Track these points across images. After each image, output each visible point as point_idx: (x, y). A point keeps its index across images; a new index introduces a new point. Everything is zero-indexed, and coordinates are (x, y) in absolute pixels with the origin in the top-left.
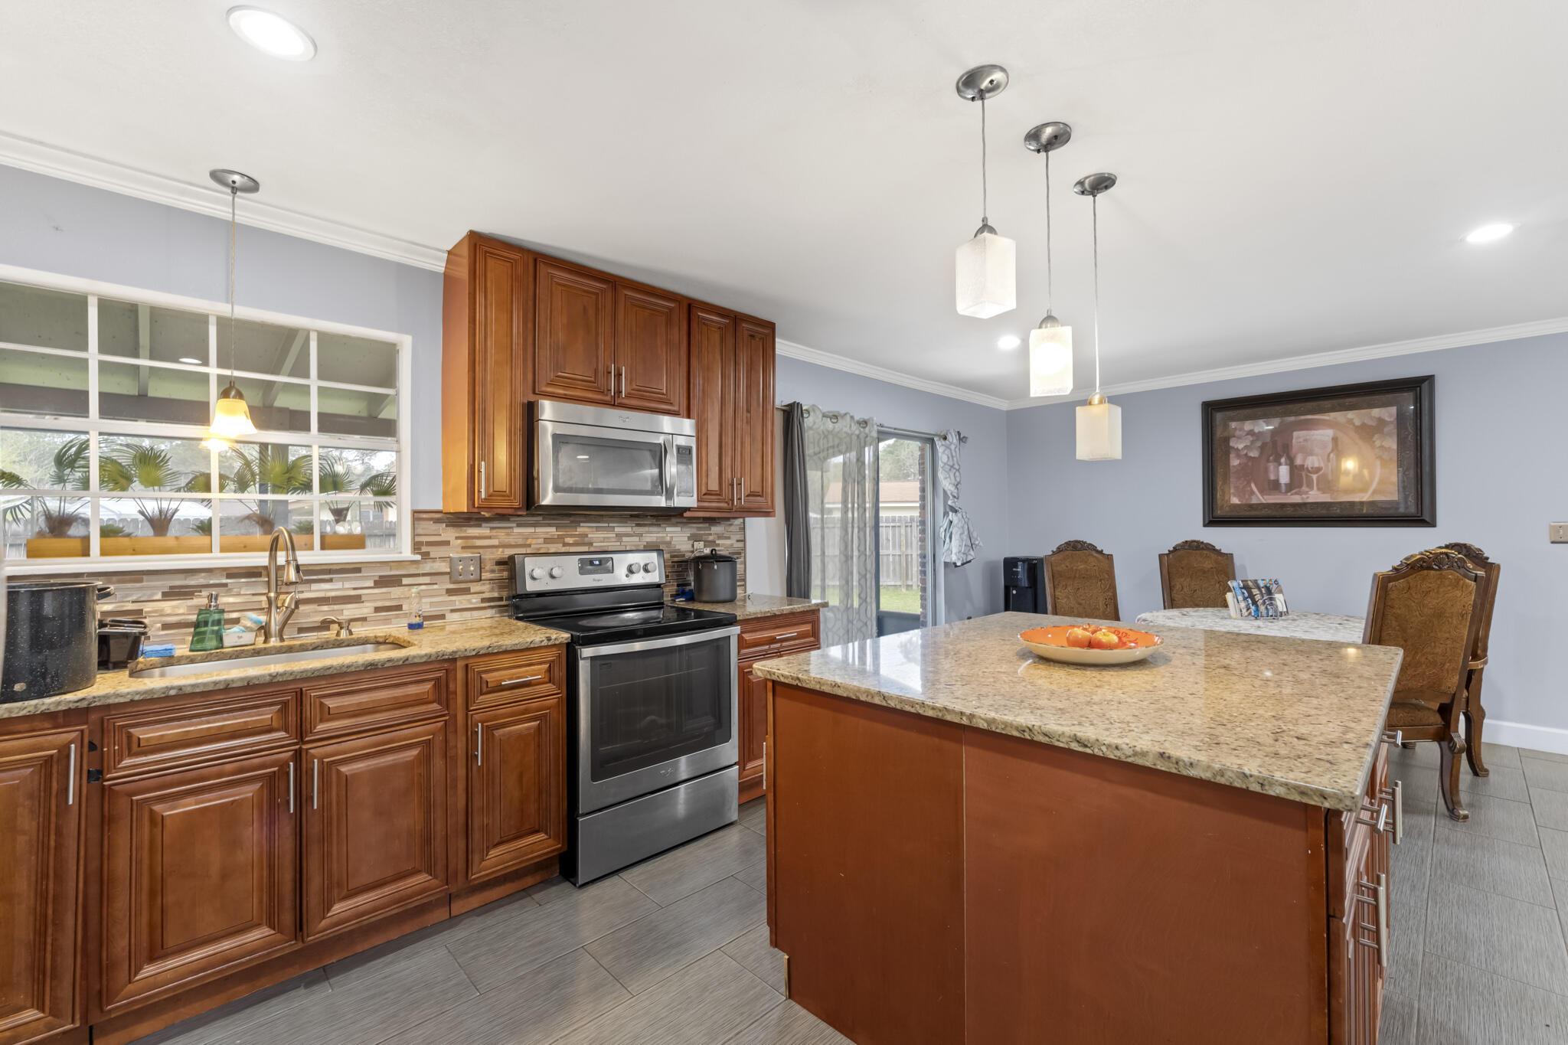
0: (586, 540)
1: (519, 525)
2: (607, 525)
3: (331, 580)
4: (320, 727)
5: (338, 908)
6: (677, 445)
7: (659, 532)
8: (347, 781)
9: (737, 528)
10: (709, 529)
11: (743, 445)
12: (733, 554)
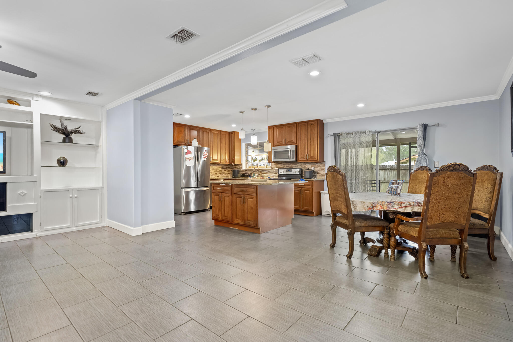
6: (292, 150)
9: (323, 164)
10: (316, 164)
11: (310, 147)
12: (322, 170)
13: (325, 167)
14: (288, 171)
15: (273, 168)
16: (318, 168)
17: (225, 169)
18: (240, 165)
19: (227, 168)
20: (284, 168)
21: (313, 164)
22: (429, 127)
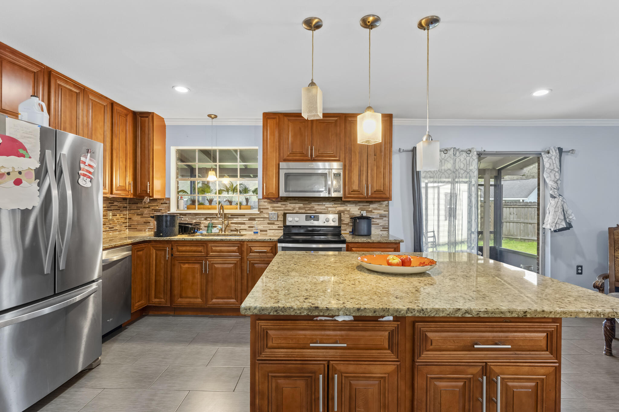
0: (314, 209)
1: (290, 203)
2: (322, 203)
3: (238, 218)
4: (211, 254)
5: (214, 300)
6: (333, 173)
7: (344, 207)
8: (216, 269)
9: (384, 206)
10: (369, 206)
11: (372, 170)
12: (382, 217)
13: (388, 211)
14: (308, 218)
15: (264, 211)
16: (374, 212)
17: (115, 212)
18: (162, 201)
19: (119, 209)
20: (294, 212)
21: (364, 205)
22: (563, 154)
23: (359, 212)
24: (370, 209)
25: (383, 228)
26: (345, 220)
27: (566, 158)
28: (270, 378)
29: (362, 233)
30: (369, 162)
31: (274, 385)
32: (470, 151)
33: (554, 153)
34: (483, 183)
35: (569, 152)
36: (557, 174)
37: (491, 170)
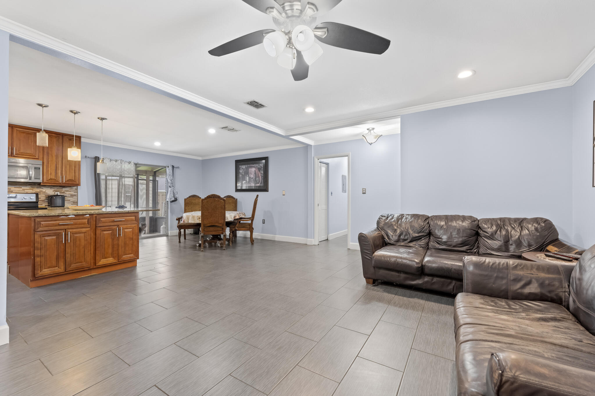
6: (34, 167)
7: (41, 189)
9: (74, 189)
10: (62, 189)
11: (66, 167)
12: (72, 196)
13: (77, 192)
16: (66, 193)
21: (57, 189)
22: (174, 168)
23: (54, 193)
24: (63, 191)
25: (73, 203)
26: (41, 198)
27: (177, 171)
28: (41, 237)
29: (58, 205)
30: (63, 162)
31: (43, 239)
32: (130, 162)
33: (170, 168)
34: (146, 179)
35: (177, 167)
36: (171, 177)
37: (150, 171)
